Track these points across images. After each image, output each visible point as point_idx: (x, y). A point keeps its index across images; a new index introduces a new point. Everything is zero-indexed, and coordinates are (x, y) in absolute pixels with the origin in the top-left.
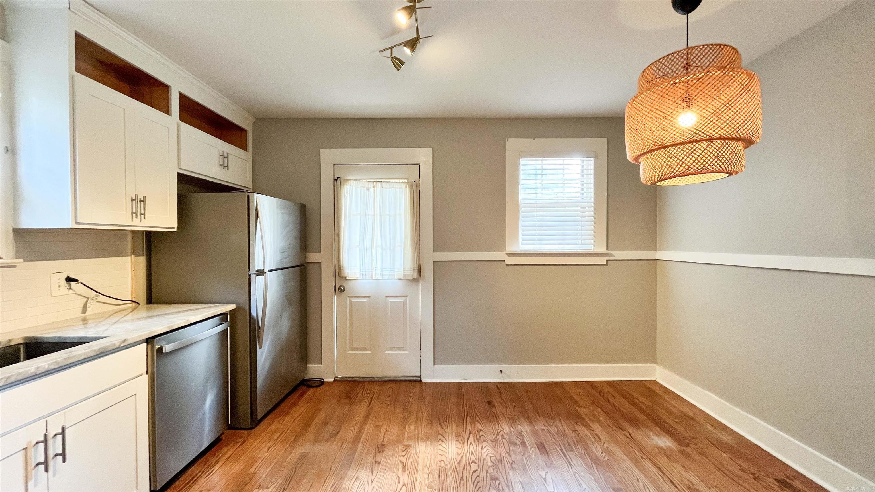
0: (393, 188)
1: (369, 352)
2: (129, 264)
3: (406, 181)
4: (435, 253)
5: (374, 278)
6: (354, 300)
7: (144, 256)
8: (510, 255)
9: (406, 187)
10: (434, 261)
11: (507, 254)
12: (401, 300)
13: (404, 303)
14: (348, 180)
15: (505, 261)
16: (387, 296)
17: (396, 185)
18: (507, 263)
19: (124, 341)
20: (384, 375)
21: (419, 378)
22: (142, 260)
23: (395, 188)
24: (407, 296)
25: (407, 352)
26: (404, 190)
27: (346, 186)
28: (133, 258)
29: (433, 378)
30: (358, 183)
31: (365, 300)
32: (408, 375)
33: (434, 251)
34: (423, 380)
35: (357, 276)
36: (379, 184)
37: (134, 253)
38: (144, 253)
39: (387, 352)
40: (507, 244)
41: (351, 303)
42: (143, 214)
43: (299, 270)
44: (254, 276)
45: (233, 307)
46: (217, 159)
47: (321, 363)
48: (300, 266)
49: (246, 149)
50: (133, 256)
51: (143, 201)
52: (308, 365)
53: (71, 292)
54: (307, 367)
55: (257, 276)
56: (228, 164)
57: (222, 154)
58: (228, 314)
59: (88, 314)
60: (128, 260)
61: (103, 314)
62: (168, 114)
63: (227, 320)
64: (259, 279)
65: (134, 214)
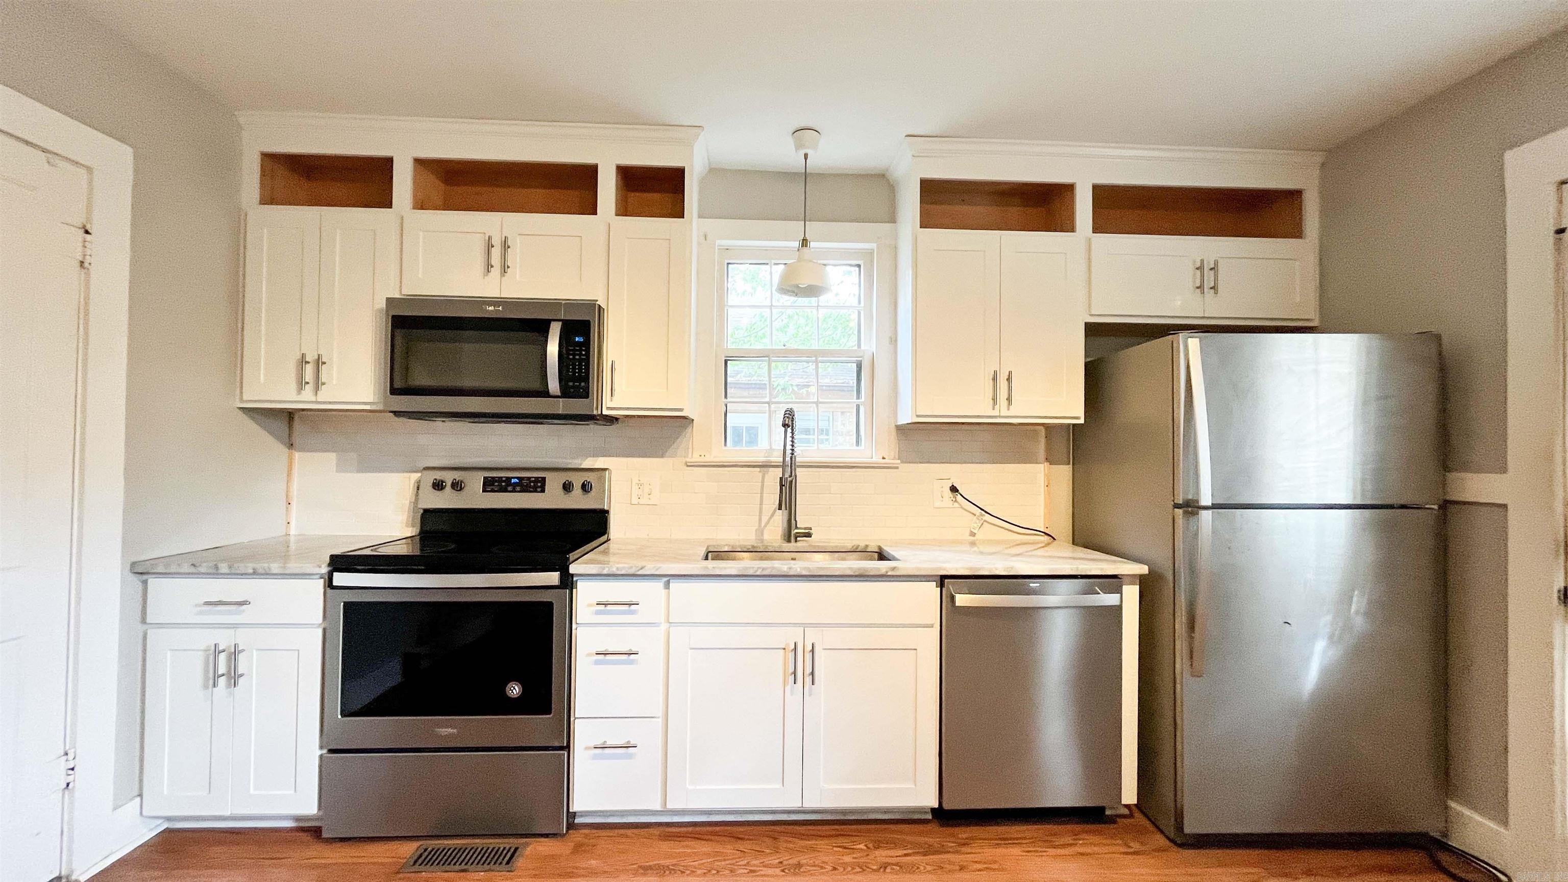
2: (1043, 477)
7: (1069, 464)
22: (1065, 470)
28: (1046, 468)
37: (1050, 459)
38: (1070, 462)
42: (1009, 399)
43: (1425, 519)
44: (1179, 512)
45: (1144, 569)
46: (1189, 278)
47: (1505, 823)
48: (1391, 507)
49: (1296, 232)
50: (1047, 464)
51: (1009, 379)
52: (1453, 804)
53: (956, 505)
54: (1447, 807)
55: (1185, 513)
56: (1216, 280)
57: (1198, 265)
58: (1125, 580)
59: (977, 537)
60: (1039, 470)
61: (999, 542)
62: (1072, 229)
63: (1119, 591)
64: (1192, 520)
65: (994, 400)
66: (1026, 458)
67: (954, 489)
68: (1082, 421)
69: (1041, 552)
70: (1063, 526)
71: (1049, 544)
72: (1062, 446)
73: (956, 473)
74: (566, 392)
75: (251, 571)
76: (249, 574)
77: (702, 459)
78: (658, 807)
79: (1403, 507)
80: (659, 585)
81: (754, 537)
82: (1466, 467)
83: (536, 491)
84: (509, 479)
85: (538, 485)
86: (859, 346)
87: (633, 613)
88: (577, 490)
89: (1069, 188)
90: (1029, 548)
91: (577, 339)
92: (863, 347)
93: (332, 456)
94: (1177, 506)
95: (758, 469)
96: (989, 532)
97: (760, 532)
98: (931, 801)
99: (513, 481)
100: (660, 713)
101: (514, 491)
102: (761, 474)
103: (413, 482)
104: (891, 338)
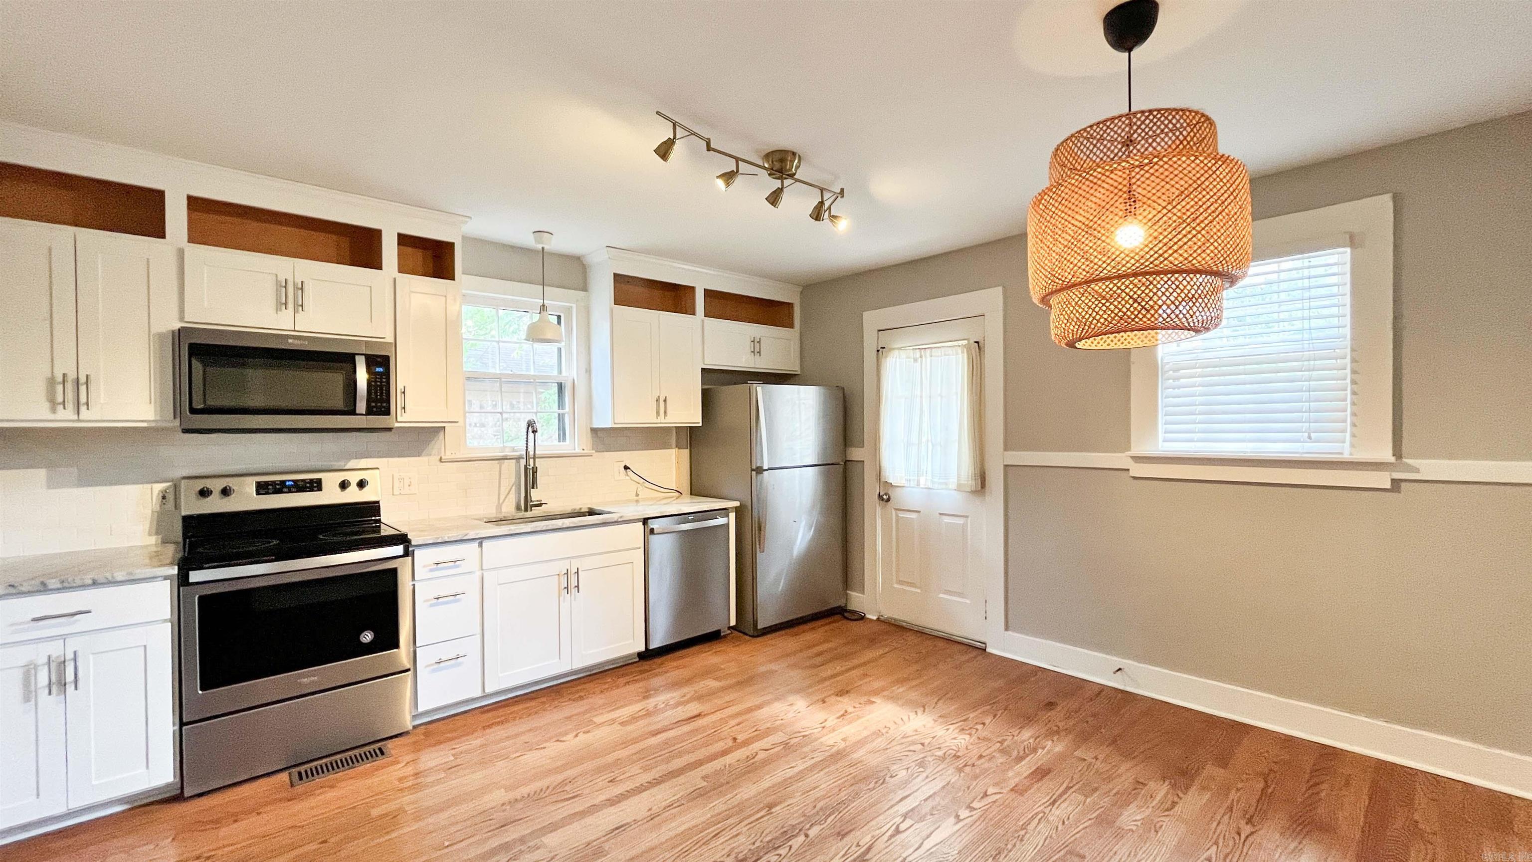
0: (945, 355)
1: (919, 591)
2: (674, 457)
3: (965, 342)
4: (1009, 452)
5: (921, 486)
6: (901, 514)
7: (687, 448)
8: (1137, 459)
9: (963, 352)
10: (1006, 466)
11: (1133, 458)
12: (960, 521)
13: (964, 526)
14: (894, 349)
15: (1128, 470)
16: (940, 514)
17: (950, 351)
18: (1133, 473)
19: (621, 517)
20: (936, 627)
21: (984, 645)
22: (686, 452)
23: (948, 355)
24: (967, 517)
25: (968, 601)
26: (961, 356)
27: (888, 359)
28: (675, 451)
29: (1004, 650)
30: (903, 354)
31: (914, 516)
32: (972, 637)
33: (1005, 450)
34: (989, 650)
35: (902, 482)
36: (928, 351)
37: (679, 446)
39: (941, 595)
40: (1133, 438)
41: (898, 519)
42: (665, 413)
43: (840, 469)
44: (754, 473)
45: (737, 504)
46: (748, 346)
47: (863, 593)
48: (829, 464)
49: (791, 326)
50: (677, 449)
51: (665, 401)
52: (848, 592)
53: (627, 478)
54: (847, 594)
55: (757, 473)
56: (760, 349)
57: (752, 339)
58: (730, 510)
59: (640, 497)
60: (673, 453)
61: (652, 499)
62: (694, 314)
63: (728, 516)
64: (760, 476)
65: (658, 413)
66: (665, 446)
67: (626, 468)
68: (700, 425)
69: (675, 502)
70: (685, 487)
71: (677, 498)
72: (685, 439)
73: (627, 457)
74: (370, 412)
75: (90, 582)
76: (89, 585)
77: (453, 456)
78: (479, 693)
79: (832, 464)
80: (475, 545)
81: (494, 511)
82: (853, 446)
83: (312, 490)
84: (283, 483)
85: (316, 485)
86: (560, 372)
87: (458, 566)
88: (353, 487)
89: (692, 289)
90: (669, 500)
91: (377, 369)
92: (564, 373)
93: (42, 473)
94: (753, 470)
95: (497, 462)
96: (644, 493)
97: (499, 506)
98: (642, 648)
99: (287, 483)
100: (478, 630)
101: (290, 492)
102: (498, 465)
103: (156, 492)
104: (586, 370)
